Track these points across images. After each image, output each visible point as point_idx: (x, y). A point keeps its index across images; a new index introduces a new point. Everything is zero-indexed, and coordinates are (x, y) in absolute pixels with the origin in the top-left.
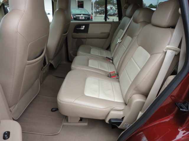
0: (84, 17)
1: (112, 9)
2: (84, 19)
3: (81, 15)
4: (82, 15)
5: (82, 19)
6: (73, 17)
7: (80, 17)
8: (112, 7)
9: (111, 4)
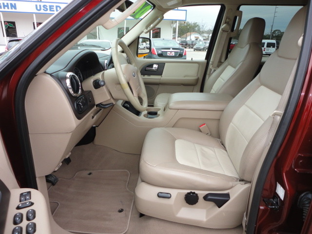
0: (174, 53)
1: (199, 40)
2: (174, 55)
3: (169, 49)
4: (171, 50)
5: (171, 55)
6: (157, 52)
7: (168, 53)
8: (198, 37)
9: (196, 32)
